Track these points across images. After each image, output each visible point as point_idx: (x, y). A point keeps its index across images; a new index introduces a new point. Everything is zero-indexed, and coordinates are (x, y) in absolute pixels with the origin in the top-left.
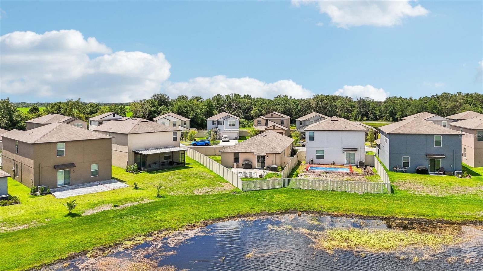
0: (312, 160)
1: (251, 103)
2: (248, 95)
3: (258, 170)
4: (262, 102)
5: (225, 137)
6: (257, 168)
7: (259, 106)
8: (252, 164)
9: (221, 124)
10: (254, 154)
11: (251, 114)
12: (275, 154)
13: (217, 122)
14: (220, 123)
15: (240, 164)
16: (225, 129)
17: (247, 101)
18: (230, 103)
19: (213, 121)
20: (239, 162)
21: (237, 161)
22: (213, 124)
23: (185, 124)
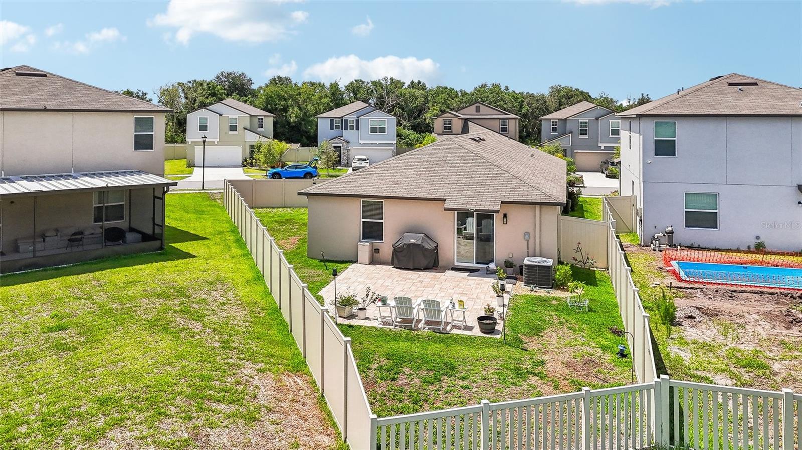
0: (672, 232)
1: (426, 98)
2: (419, 82)
3: (465, 275)
4: (448, 94)
5: (359, 160)
6: (456, 264)
7: (443, 104)
8: (436, 247)
9: (352, 128)
10: (446, 205)
11: (425, 119)
12: (538, 207)
13: (342, 124)
14: (349, 125)
15: (386, 247)
16: (361, 141)
17: (417, 93)
18: (382, 97)
19: (332, 121)
20: (382, 239)
21: (372, 231)
22: (332, 128)
23: (261, 126)
